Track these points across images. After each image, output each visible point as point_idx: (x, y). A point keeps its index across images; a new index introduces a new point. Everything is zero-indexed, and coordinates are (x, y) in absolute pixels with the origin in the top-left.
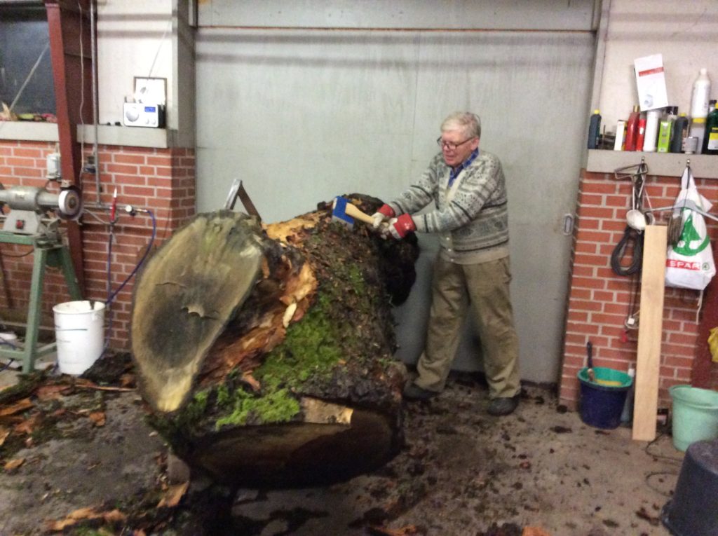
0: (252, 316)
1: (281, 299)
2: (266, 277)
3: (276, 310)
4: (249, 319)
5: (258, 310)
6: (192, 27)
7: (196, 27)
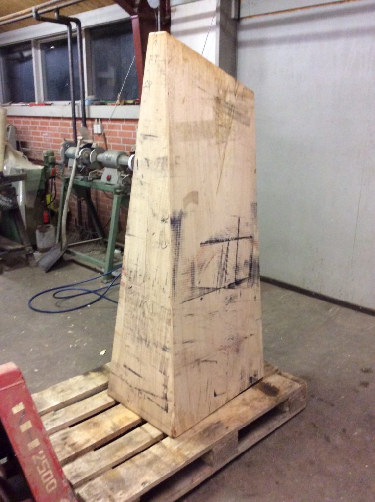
6: (234, 19)
7: (238, 19)
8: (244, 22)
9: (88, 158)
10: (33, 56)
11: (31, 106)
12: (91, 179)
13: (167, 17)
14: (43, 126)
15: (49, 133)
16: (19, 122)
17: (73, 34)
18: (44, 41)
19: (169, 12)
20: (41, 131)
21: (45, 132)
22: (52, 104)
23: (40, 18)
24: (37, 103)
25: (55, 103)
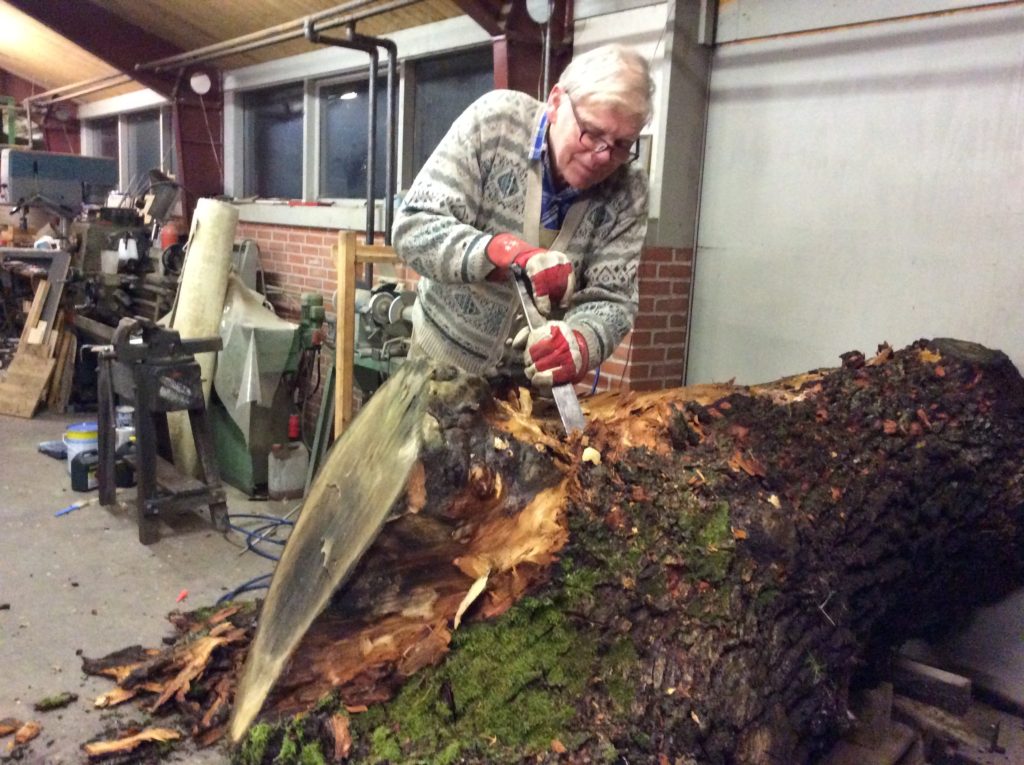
0: (384, 588)
1: (456, 562)
2: (414, 510)
3: (443, 584)
4: (377, 592)
5: (399, 578)
6: (704, 45)
7: (712, 46)
8: (725, 52)
9: (386, 313)
10: (305, 109)
11: (292, 205)
12: (387, 356)
13: (566, 41)
14: (311, 245)
15: (320, 260)
16: (267, 236)
17: (380, 71)
18: (326, 82)
19: (571, 30)
20: (305, 255)
21: (313, 256)
22: (333, 203)
23: (319, 39)
24: (304, 200)
25: (339, 201)
